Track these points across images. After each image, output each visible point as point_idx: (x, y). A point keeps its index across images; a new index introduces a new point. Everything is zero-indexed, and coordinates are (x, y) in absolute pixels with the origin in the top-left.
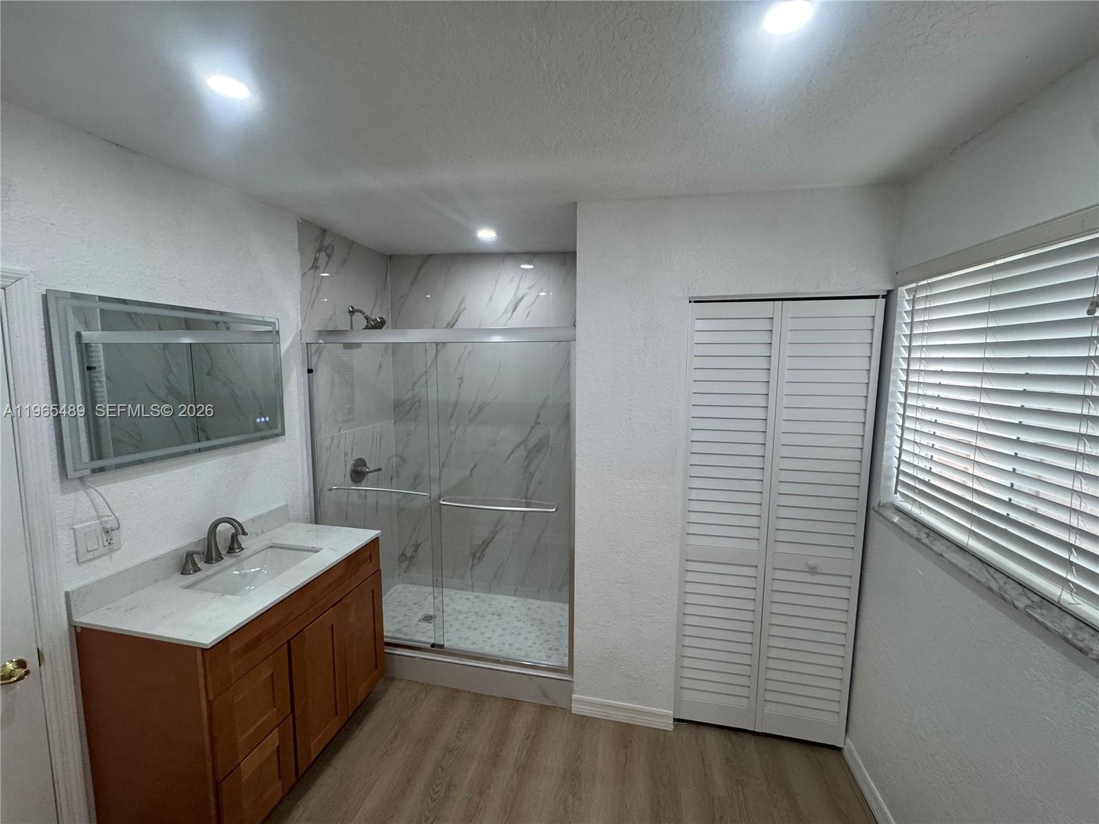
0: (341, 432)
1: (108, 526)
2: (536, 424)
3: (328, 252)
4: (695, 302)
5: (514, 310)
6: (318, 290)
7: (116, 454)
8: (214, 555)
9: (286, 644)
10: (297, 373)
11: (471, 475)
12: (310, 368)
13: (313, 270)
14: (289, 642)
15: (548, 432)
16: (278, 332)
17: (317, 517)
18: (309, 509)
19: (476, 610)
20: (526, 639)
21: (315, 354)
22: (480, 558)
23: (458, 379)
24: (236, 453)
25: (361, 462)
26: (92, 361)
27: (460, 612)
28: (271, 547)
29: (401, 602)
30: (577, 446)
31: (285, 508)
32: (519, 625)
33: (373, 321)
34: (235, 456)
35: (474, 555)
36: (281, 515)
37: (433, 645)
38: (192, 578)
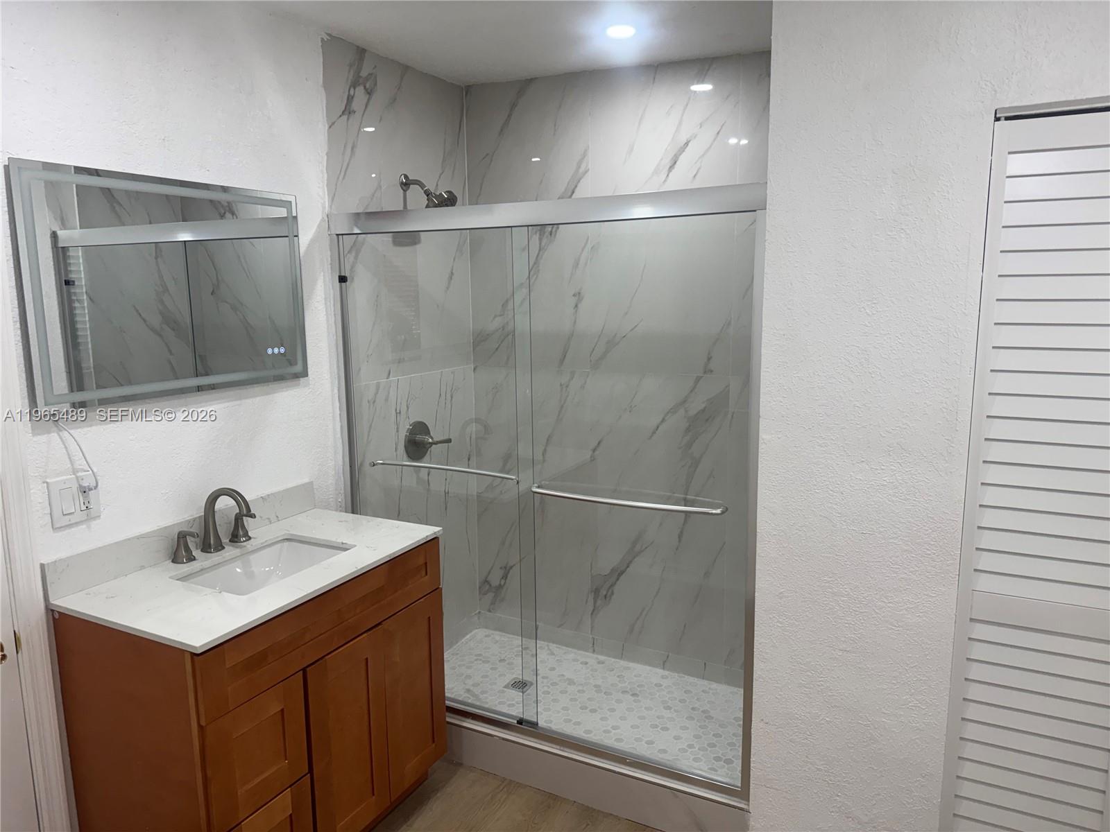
0: (391, 379)
1: (85, 484)
2: (705, 372)
3: (368, 86)
4: (1007, 118)
5: (671, 168)
6: (353, 148)
7: (99, 387)
8: (212, 542)
9: (301, 672)
10: (324, 281)
11: (593, 459)
12: (343, 274)
13: (345, 117)
14: (304, 670)
15: (728, 386)
16: (296, 218)
17: (355, 504)
18: (342, 492)
19: (599, 682)
20: (677, 738)
21: (349, 252)
22: (605, 596)
23: (574, 295)
24: (240, 399)
25: (420, 428)
26: (70, 271)
27: (571, 682)
28: (287, 540)
29: (480, 655)
30: (764, 399)
31: (308, 488)
32: (667, 714)
33: (436, 197)
34: (238, 402)
35: (596, 592)
36: (304, 496)
37: (520, 722)
38: (185, 568)
